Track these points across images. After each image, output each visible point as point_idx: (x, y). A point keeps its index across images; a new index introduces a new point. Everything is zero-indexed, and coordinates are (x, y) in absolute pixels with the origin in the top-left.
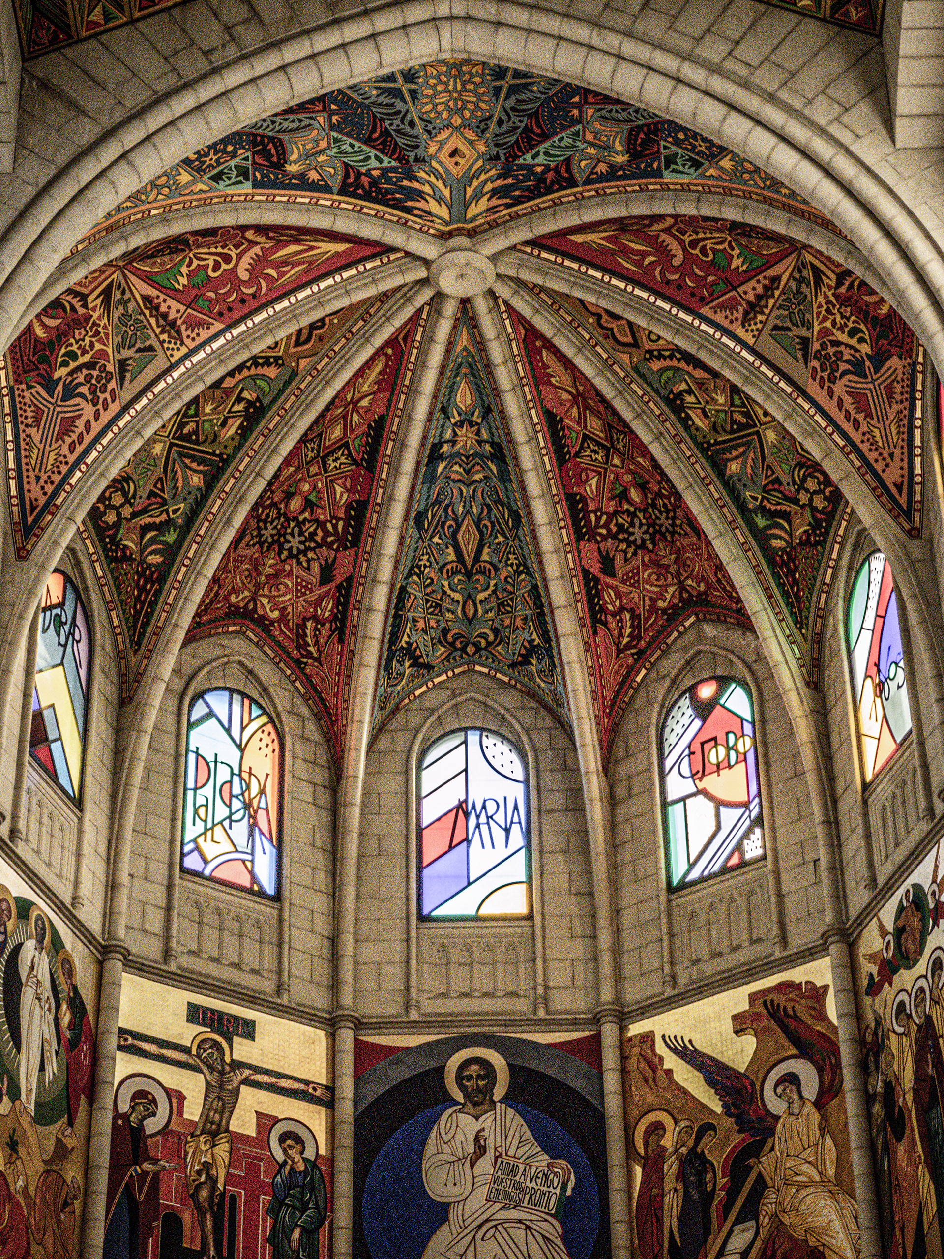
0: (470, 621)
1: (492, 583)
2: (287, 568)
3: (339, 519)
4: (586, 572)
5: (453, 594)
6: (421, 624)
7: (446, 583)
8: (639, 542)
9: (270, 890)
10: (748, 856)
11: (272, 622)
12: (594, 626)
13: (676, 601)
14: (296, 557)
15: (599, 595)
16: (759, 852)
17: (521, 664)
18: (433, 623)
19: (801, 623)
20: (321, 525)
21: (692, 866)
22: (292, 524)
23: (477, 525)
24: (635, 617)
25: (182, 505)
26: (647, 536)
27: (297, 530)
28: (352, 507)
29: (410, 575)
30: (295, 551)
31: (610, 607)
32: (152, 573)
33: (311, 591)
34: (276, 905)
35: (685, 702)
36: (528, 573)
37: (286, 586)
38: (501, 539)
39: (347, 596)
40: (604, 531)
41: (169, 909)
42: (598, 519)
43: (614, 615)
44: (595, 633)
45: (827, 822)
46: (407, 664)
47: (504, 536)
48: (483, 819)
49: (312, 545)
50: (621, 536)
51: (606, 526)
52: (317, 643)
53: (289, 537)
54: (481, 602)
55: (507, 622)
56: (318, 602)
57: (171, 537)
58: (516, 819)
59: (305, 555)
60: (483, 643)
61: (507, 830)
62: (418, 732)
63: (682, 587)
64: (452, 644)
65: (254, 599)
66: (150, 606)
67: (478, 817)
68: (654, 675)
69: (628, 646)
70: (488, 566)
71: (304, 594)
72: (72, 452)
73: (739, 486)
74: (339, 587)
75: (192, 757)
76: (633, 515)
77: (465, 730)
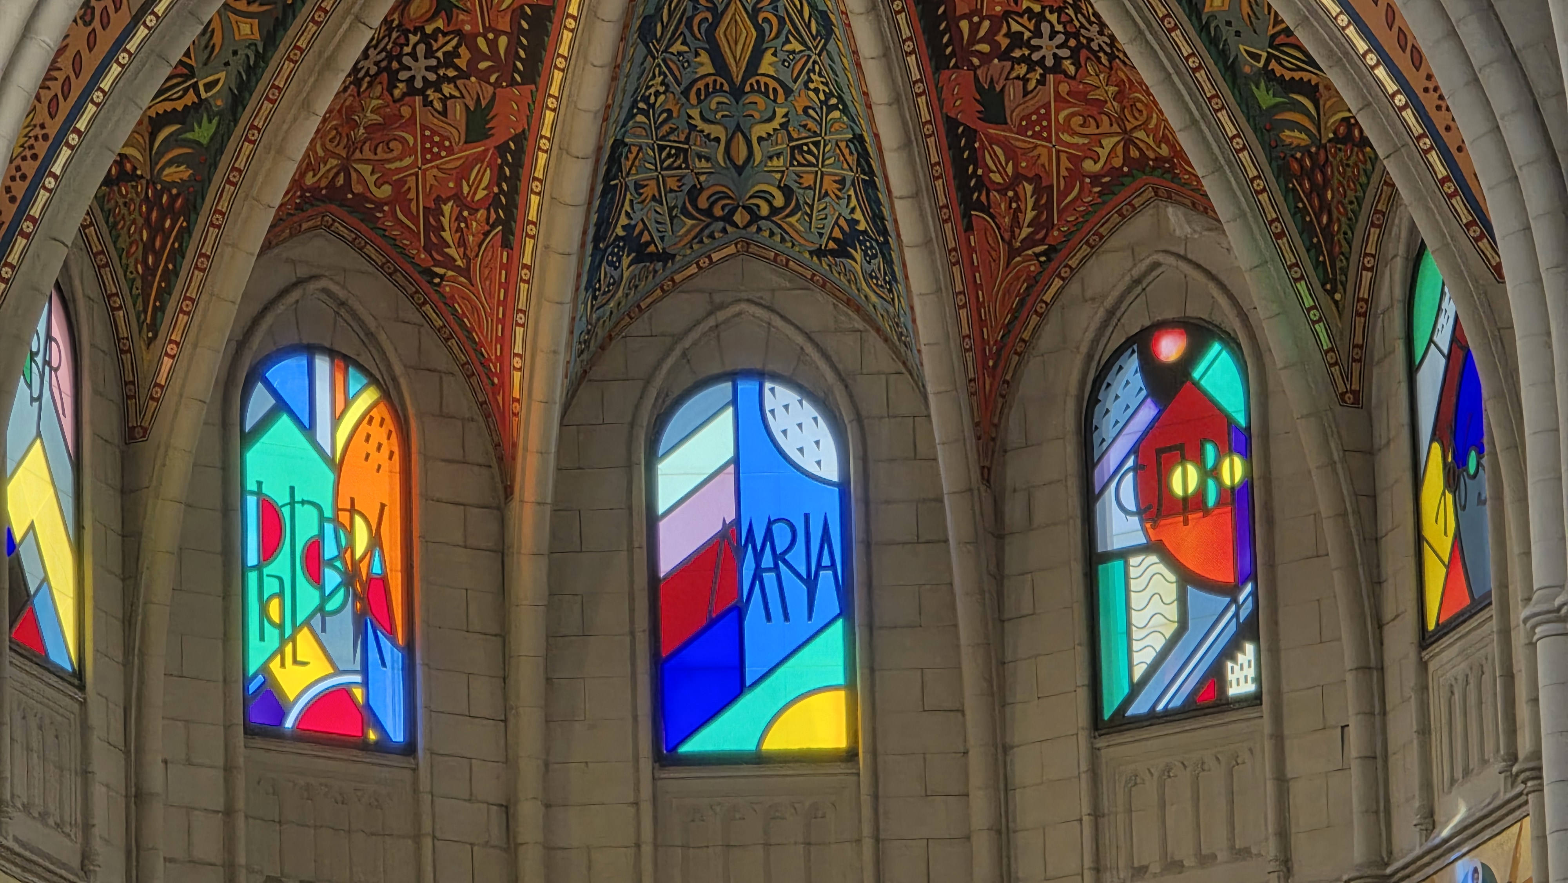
0: (740, 170)
1: (780, 112)
2: (406, 111)
3: (498, 33)
4: (951, 123)
5: (707, 128)
6: (650, 190)
7: (695, 113)
8: (1049, 62)
9: (398, 735)
10: (1233, 691)
11: (379, 205)
12: (967, 215)
13: (1117, 162)
14: (422, 92)
15: (975, 159)
16: (1250, 688)
17: (833, 253)
18: (672, 183)
19: (1334, 282)
20: (467, 39)
21: (1136, 689)
22: (413, 39)
23: (753, 17)
24: (1042, 190)
25: (223, 75)
26: (1064, 53)
27: (421, 49)
28: (524, 15)
29: (631, 116)
30: (419, 84)
31: (996, 178)
32: (173, 199)
33: (450, 151)
34: (408, 762)
35: (1132, 364)
36: (845, 111)
37: (403, 141)
38: (795, 46)
39: (517, 166)
40: (985, 48)
41: (229, 812)
42: (975, 28)
43: (1002, 190)
44: (969, 228)
45: (1364, 669)
46: (626, 261)
47: (803, 43)
48: (767, 560)
49: (451, 73)
50: (1017, 54)
51: (989, 39)
52: (462, 243)
53: (407, 60)
54: (760, 139)
55: (808, 180)
56: (463, 173)
57: (203, 132)
58: (826, 561)
59: (440, 91)
60: (765, 210)
61: (811, 582)
62: (648, 382)
63: (1128, 142)
64: (708, 213)
65: (345, 169)
66: (172, 258)
67: (758, 556)
68: (1074, 288)
69: (1030, 242)
70: (772, 84)
71: (438, 156)
72: (52, 117)
73: (1227, 33)
74: (502, 149)
75: (252, 502)
76: (1040, 17)
77: (733, 376)
